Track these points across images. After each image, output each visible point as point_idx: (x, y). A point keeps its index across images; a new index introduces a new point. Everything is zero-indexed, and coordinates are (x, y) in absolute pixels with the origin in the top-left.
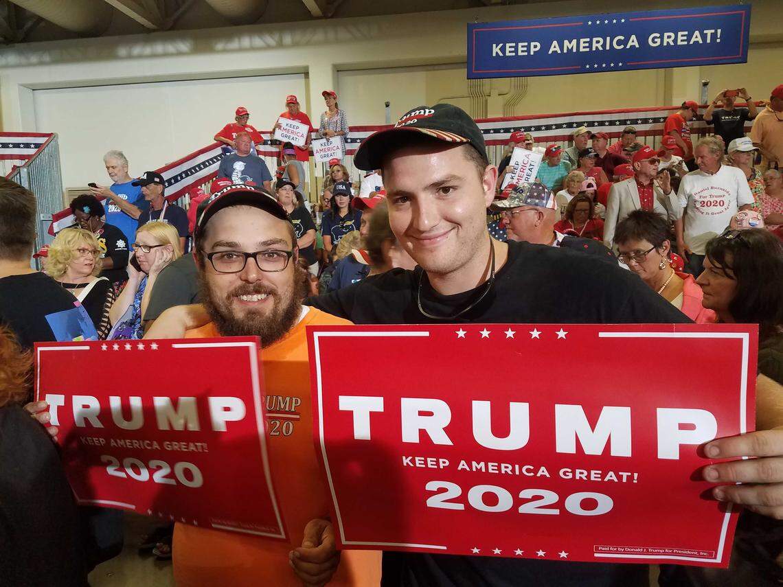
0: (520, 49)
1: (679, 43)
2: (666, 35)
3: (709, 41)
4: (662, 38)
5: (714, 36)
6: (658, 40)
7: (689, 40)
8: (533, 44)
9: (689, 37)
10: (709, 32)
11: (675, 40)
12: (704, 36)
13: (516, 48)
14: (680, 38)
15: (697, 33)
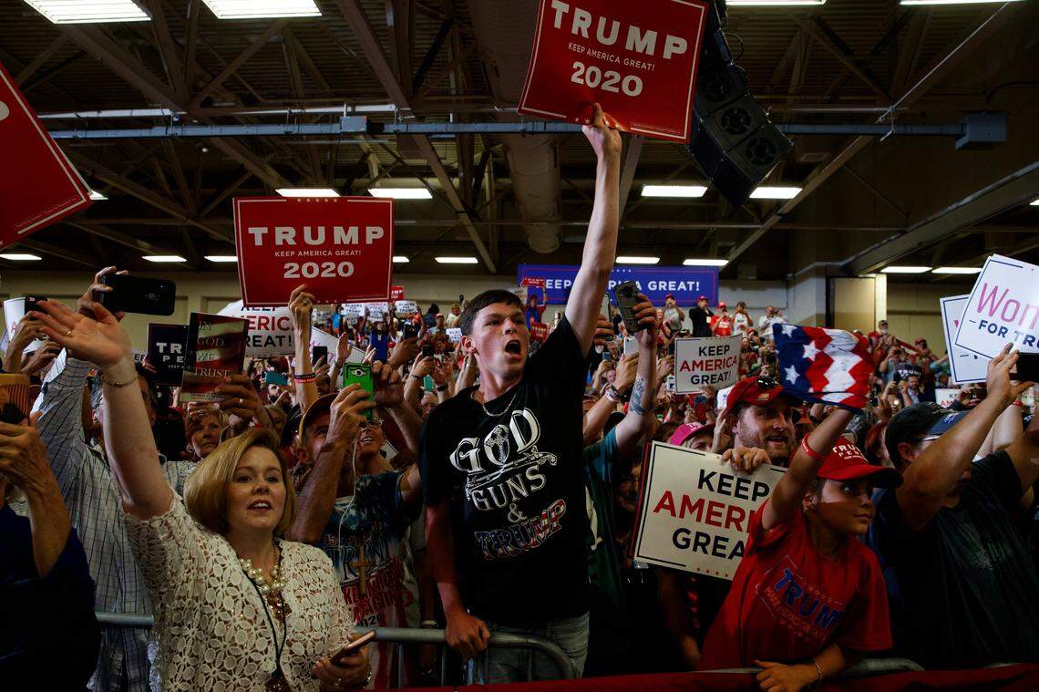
0: (556, 284)
1: (670, 289)
2: (660, 283)
3: (691, 289)
4: (658, 284)
5: (694, 286)
6: (655, 286)
7: (677, 287)
8: (566, 281)
9: (677, 285)
10: (691, 283)
11: (667, 287)
12: (687, 286)
13: (554, 283)
14: (670, 286)
15: (682, 283)
